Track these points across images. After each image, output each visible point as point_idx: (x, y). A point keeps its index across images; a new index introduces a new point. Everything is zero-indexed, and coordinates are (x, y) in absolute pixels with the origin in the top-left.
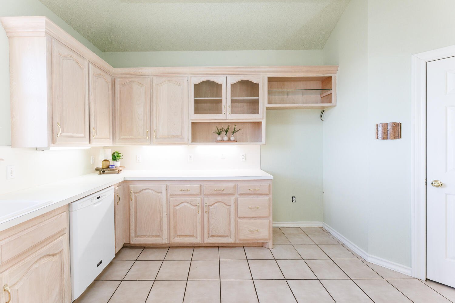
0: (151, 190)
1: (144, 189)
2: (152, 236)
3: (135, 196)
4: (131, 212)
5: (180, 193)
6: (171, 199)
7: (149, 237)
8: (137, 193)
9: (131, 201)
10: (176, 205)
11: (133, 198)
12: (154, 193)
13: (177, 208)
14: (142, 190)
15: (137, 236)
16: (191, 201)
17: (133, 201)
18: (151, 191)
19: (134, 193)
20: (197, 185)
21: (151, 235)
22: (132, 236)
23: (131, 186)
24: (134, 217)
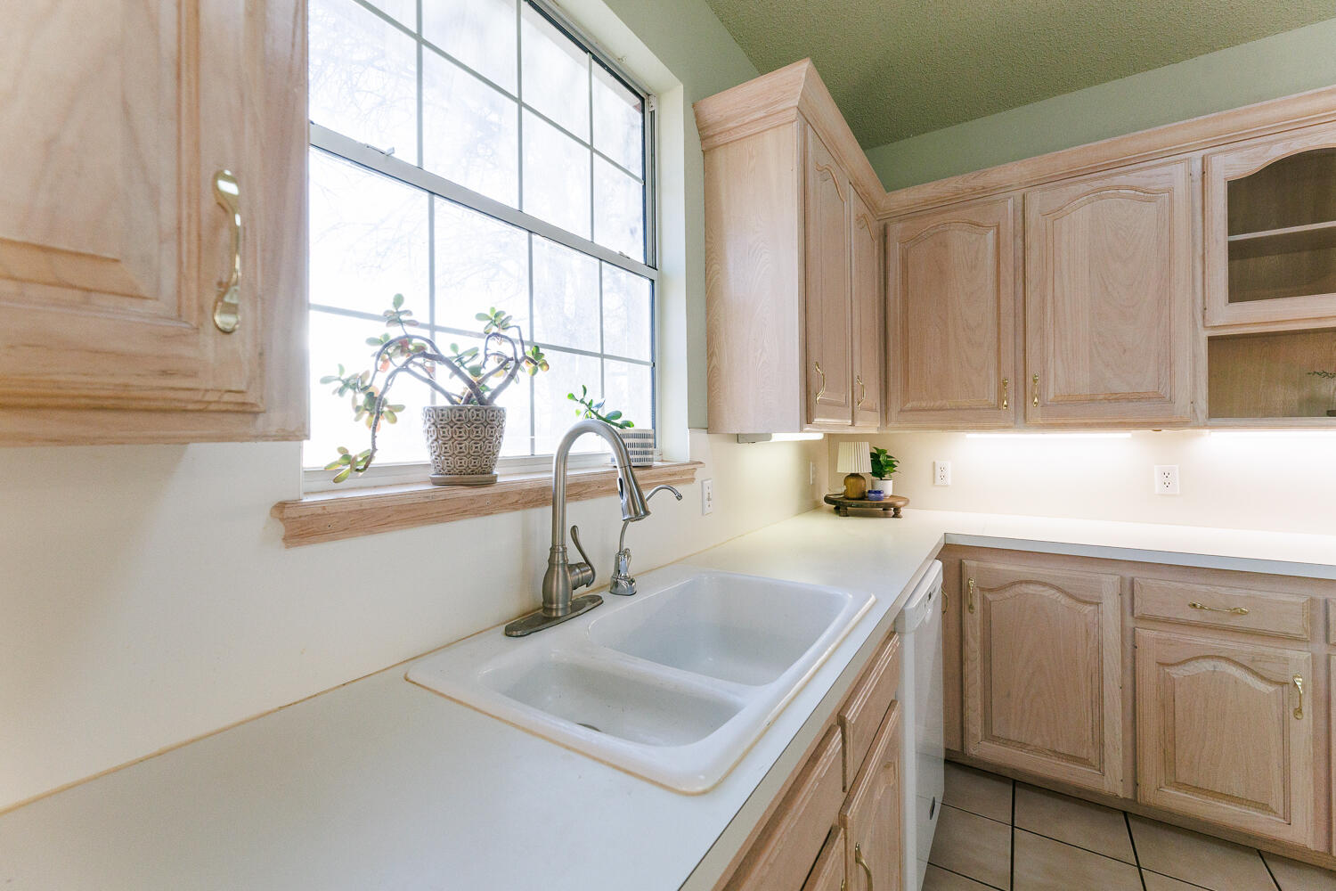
0: (1052, 586)
1: (1021, 582)
2: (1055, 752)
3: (984, 599)
4: (967, 649)
5: (1194, 616)
6: (1147, 634)
7: (1038, 751)
8: (991, 590)
9: (967, 614)
10: (1173, 662)
11: (978, 606)
12: (1064, 600)
13: (1177, 673)
14: (1014, 584)
15: (990, 736)
16: (1253, 661)
17: (978, 615)
18: (1049, 592)
19: (982, 590)
20: (1294, 598)
21: (1048, 747)
22: (974, 732)
23: (970, 564)
24: (979, 669)
